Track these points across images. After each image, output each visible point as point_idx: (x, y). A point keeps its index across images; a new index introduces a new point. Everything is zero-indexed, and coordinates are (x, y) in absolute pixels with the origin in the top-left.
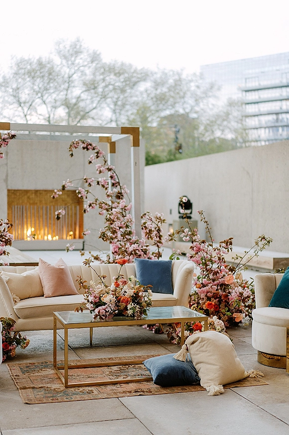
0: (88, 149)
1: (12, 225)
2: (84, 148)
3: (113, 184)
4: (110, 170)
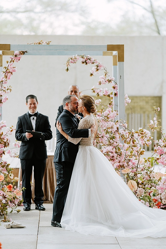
3: (116, 94)
4: (109, 81)
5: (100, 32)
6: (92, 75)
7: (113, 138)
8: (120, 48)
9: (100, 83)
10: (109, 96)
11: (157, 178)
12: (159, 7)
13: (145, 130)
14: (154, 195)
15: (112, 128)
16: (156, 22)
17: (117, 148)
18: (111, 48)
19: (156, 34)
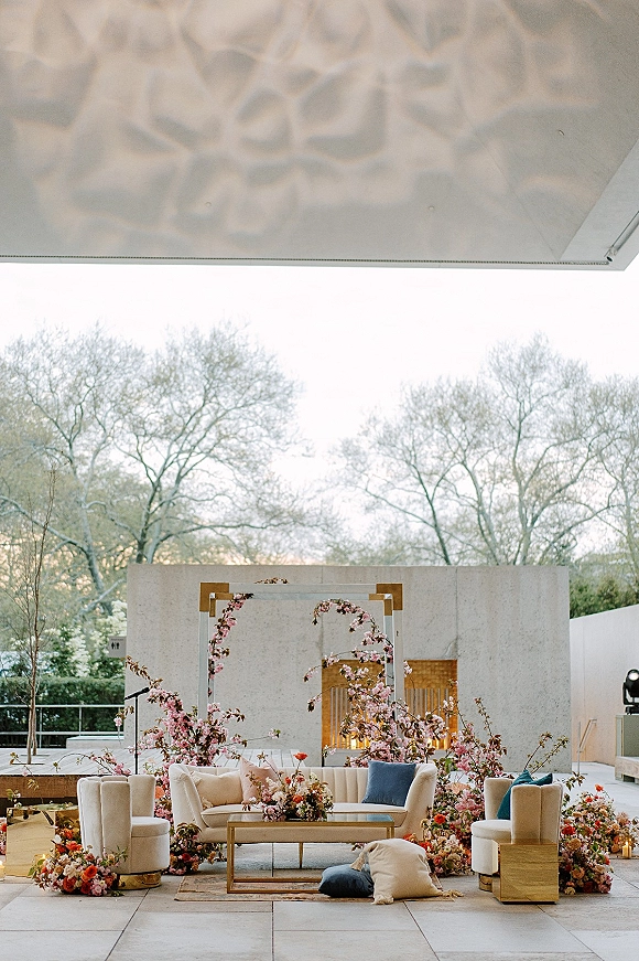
0: (344, 613)
1: (243, 717)
2: (339, 611)
3: (389, 660)
4: (380, 640)
5: (354, 557)
6: (352, 630)
7: (385, 729)
8: (396, 589)
9: (365, 643)
10: (379, 662)
11: (455, 792)
12: (446, 517)
13: (435, 717)
14: (451, 819)
15: (385, 712)
16: (441, 541)
17: (393, 744)
18: (382, 589)
19: (442, 563)
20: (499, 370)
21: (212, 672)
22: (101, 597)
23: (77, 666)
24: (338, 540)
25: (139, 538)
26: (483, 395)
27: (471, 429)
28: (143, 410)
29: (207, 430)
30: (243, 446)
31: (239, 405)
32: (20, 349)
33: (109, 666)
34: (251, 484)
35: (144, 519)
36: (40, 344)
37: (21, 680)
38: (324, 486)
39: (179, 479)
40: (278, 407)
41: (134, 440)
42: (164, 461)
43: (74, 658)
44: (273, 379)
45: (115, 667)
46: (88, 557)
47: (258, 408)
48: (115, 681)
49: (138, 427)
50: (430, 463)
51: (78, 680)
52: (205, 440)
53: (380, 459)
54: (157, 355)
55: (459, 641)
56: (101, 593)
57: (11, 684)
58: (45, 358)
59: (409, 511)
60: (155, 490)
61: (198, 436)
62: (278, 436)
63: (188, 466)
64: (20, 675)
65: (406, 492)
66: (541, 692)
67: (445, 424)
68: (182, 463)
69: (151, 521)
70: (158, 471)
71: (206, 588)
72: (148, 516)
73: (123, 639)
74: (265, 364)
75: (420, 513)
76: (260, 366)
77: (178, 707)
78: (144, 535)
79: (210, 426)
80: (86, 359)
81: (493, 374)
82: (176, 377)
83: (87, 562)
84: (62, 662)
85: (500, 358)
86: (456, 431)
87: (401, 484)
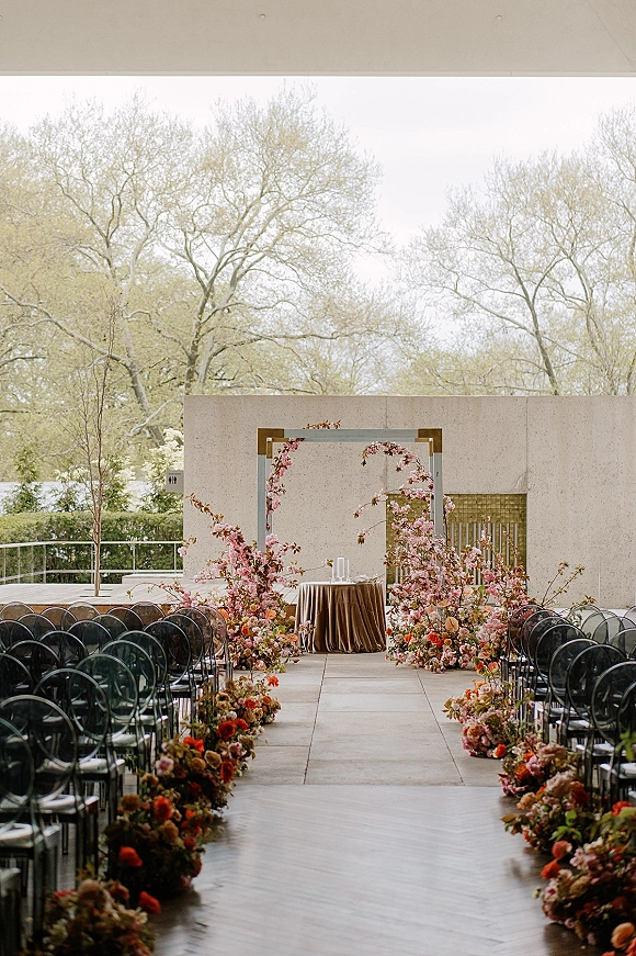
0: (391, 454)
2: (386, 452)
3: (433, 497)
4: (424, 478)
6: (398, 469)
8: (436, 434)
9: (411, 481)
10: (424, 499)
16: (543, 351)
18: (424, 433)
20: (614, 146)
21: (270, 508)
22: (148, 420)
23: (128, 499)
24: (422, 351)
25: (190, 352)
26: (595, 175)
27: (578, 219)
28: (191, 201)
29: (267, 223)
30: (308, 242)
31: (304, 193)
32: (47, 130)
33: (162, 500)
34: (318, 287)
35: (194, 330)
36: (69, 123)
37: (68, 515)
38: (404, 286)
39: (234, 282)
40: (350, 194)
41: (181, 235)
42: (216, 261)
43: (125, 491)
44: (342, 161)
45: (169, 501)
46: (131, 373)
47: (326, 197)
48: (170, 515)
49: (186, 222)
50: (532, 258)
51: (131, 515)
52: (264, 235)
53: (471, 254)
54: (208, 135)
55: (530, 475)
56: (147, 416)
57: (59, 519)
58: (76, 140)
59: (507, 315)
60: (208, 295)
61: (256, 231)
62: (349, 230)
63: (245, 265)
64: (67, 510)
65: (501, 294)
66: (613, 527)
67: (549, 210)
68: (238, 262)
69: (202, 331)
70: (210, 271)
71: (264, 434)
72: (199, 326)
73: (180, 473)
74: (333, 143)
75: (519, 319)
76: (328, 147)
77: (240, 539)
78: (195, 348)
79: (269, 220)
80: (124, 140)
81: (608, 150)
82: (230, 161)
83: (130, 379)
84: (112, 497)
85: (616, 130)
86: (563, 217)
87: (497, 285)
